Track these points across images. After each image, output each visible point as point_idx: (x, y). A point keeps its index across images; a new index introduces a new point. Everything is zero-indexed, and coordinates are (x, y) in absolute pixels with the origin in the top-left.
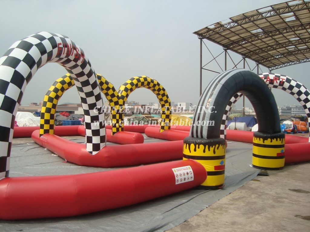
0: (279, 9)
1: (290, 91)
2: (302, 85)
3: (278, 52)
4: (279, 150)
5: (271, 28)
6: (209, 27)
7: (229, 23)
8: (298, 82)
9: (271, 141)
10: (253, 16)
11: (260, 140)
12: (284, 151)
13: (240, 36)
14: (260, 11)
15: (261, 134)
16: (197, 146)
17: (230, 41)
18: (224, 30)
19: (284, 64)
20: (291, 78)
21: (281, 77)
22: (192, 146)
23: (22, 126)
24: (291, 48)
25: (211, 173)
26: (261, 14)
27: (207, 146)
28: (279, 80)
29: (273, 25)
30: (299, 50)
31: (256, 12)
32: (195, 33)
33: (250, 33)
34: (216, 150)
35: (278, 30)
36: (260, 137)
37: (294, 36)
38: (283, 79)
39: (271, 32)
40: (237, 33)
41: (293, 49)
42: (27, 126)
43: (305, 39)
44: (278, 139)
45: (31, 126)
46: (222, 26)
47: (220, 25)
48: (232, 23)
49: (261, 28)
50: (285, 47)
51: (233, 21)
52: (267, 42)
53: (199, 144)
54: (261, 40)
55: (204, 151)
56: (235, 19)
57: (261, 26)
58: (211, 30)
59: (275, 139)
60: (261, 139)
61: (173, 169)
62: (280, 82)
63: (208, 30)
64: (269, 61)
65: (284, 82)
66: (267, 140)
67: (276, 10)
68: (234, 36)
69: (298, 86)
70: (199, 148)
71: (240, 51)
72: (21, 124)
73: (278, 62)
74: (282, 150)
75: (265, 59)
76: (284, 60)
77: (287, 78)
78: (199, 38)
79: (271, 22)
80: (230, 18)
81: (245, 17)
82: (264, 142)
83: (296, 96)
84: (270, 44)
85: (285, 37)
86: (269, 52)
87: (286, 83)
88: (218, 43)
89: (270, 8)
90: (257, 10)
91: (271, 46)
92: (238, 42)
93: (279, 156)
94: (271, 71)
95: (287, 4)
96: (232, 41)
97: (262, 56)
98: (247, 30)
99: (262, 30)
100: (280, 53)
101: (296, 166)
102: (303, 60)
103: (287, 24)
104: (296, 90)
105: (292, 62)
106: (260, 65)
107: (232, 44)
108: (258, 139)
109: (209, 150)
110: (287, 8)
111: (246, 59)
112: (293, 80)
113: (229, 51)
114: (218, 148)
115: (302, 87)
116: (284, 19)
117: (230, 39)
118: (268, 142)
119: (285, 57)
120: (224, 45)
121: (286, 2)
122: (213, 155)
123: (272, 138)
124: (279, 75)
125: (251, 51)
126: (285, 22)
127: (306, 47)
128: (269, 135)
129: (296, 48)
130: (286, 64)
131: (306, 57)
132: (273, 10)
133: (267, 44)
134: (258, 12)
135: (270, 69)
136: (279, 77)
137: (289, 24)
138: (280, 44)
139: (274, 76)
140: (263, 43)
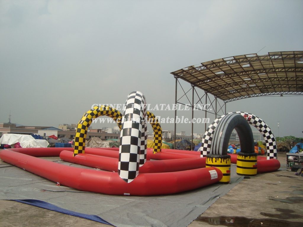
0: (239, 59)
1: (255, 125)
2: (262, 120)
3: (233, 88)
4: (254, 164)
5: (230, 71)
6: (183, 69)
7: (200, 67)
8: (260, 119)
9: (250, 158)
10: (219, 62)
11: (242, 157)
12: (257, 164)
13: (206, 76)
14: (225, 59)
15: (243, 154)
16: (217, 159)
17: (197, 79)
18: (195, 72)
19: (236, 97)
20: (255, 115)
21: (249, 115)
22: (214, 159)
23: (26, 147)
24: (244, 86)
25: (225, 175)
26: (225, 61)
27: (223, 159)
28: (247, 117)
29: (233, 69)
30: (250, 87)
31: (222, 60)
32: (173, 73)
33: (215, 74)
34: (227, 161)
35: (236, 73)
36: (242, 155)
37: (247, 77)
38: (250, 116)
39: (231, 74)
40: (204, 73)
41: (245, 86)
42: (31, 147)
43: (255, 79)
44: (254, 156)
45: (35, 147)
46: (194, 68)
47: (192, 68)
48: (202, 66)
49: (223, 71)
50: (239, 85)
51: (203, 66)
52: (226, 81)
53: (218, 158)
54: (222, 79)
55: (221, 162)
56: (205, 64)
57: (223, 70)
58: (185, 71)
59: (252, 156)
60: (244, 157)
61: (209, 171)
62: (248, 118)
63: (182, 71)
64: (225, 95)
65: (251, 118)
66: (247, 157)
67: (237, 60)
68: (202, 76)
69: (260, 121)
70: (218, 160)
71: (203, 87)
72: (24, 146)
73: (232, 96)
74: (256, 164)
75: (222, 93)
76: (237, 94)
77: (253, 116)
78: (175, 78)
79: (232, 67)
80: (202, 64)
81: (213, 63)
82: (245, 158)
83: (259, 128)
84: (228, 83)
85: (240, 78)
86: (226, 89)
87: (252, 119)
88: (188, 81)
89: (233, 58)
90: (223, 59)
91: (229, 84)
92: (204, 80)
93: (254, 168)
94: (225, 103)
95: (245, 56)
96: (199, 79)
97: (219, 91)
98: (212, 72)
99: (224, 72)
100: (234, 89)
101: (263, 174)
102: (251, 95)
103: (243, 69)
104: (258, 124)
105: (243, 96)
106: (218, 99)
107: (199, 82)
108: (241, 156)
109: (224, 161)
110: (245, 58)
111: (208, 93)
112: (256, 117)
113: (195, 87)
114: (228, 160)
115: (263, 122)
116: (241, 66)
117: (198, 78)
118: (248, 158)
119: (239, 92)
120: (192, 83)
121: (245, 55)
122: (225, 164)
123: (250, 156)
124: (248, 113)
125: (212, 87)
126: (242, 68)
127: (255, 85)
128: (249, 154)
129: (248, 86)
130: (238, 98)
131: (254, 93)
132: (235, 59)
133: (226, 82)
134: (223, 60)
135: (225, 101)
136: (247, 115)
137: (244, 69)
138: (236, 82)
139: (244, 114)
140: (223, 82)
